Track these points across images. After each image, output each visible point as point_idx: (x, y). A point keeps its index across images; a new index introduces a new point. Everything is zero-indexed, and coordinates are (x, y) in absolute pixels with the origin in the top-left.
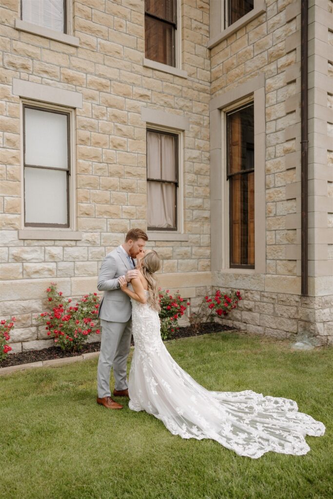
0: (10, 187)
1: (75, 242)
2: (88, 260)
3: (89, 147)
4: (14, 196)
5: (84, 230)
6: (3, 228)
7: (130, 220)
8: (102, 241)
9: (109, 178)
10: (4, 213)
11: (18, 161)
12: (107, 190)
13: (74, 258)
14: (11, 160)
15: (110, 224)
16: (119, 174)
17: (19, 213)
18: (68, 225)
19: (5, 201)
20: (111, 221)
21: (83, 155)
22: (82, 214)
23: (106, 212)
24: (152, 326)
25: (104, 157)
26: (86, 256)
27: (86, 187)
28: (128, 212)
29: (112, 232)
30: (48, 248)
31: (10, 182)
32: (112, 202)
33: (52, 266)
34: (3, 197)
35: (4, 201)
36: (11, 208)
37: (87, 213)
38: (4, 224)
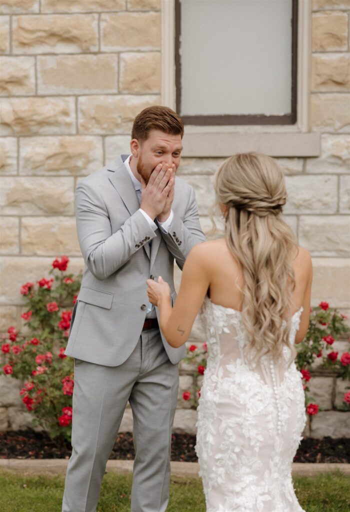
0: (133, 28)
1: (301, 162)
2: (337, 213)
4: (143, 49)
5: (328, 129)
6: (117, 131)
10: (119, 93)
13: (298, 206)
17: (156, 91)
18: (292, 118)
19: (122, 64)
22: (324, 83)
24: (242, 436)
26: (331, 200)
27: (336, 7)
31: (135, 15)
34: (119, 53)
35: (119, 62)
36: (134, 81)
37: (338, 79)
38: (119, 121)
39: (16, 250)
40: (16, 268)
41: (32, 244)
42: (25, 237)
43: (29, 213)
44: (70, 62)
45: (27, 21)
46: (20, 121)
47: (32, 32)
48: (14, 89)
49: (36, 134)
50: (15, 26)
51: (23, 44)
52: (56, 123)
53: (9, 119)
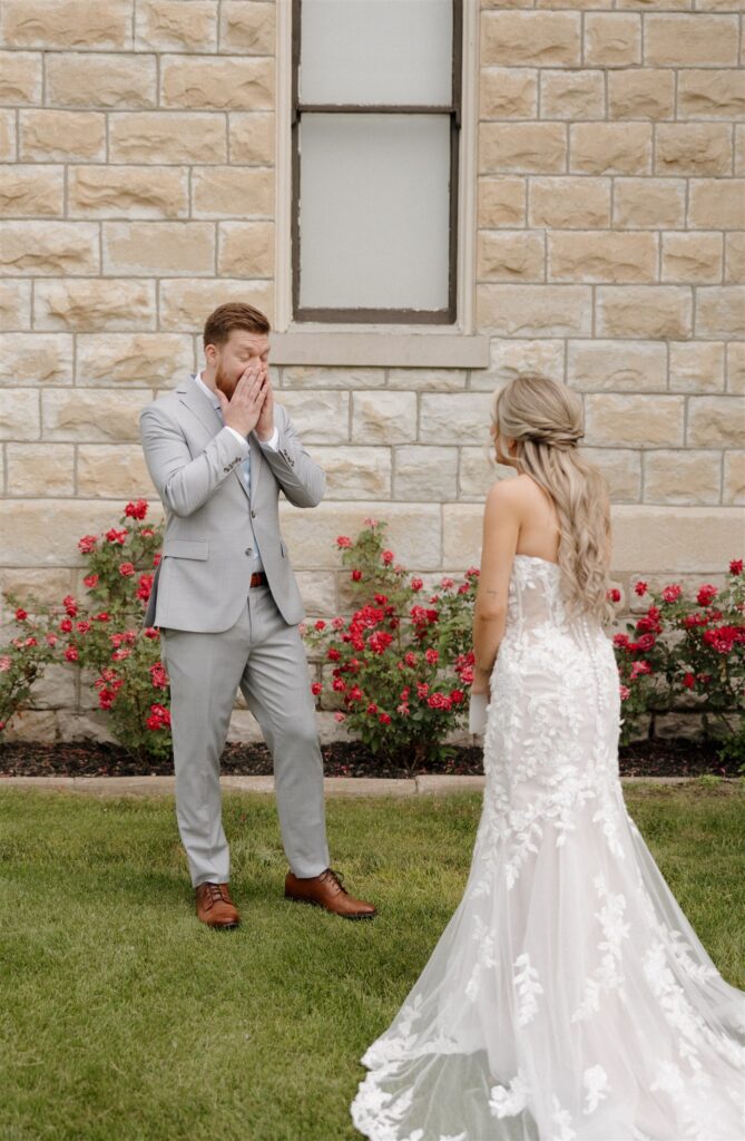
0: (236, 188)
1: (463, 375)
3: (524, 15)
4: (250, 216)
5: (501, 332)
7: (693, 287)
8: (572, 372)
9: (610, 126)
10: (218, 276)
11: (268, 95)
12: (597, 174)
13: (459, 435)
14: (243, 95)
15: (605, 307)
16: (649, 107)
18: (450, 316)
19: (221, 237)
20: (610, 294)
21: (501, 47)
22: (494, 270)
23: (589, 261)
25: (588, 47)
27: (510, 170)
28: (685, 258)
29: (616, 338)
30: (362, 397)
31: (240, 170)
32: (617, 217)
33: (377, 458)
34: (217, 221)
35: (217, 234)
36: (239, 260)
37: (514, 266)
39: (70, 490)
40: (70, 515)
41: (93, 481)
42: (82, 471)
43: (88, 439)
44: (149, 231)
45: (89, 174)
46: (78, 311)
47: (96, 189)
48: (70, 267)
49: (101, 330)
50: (72, 179)
51: (84, 205)
52: (130, 316)
53: (63, 307)
